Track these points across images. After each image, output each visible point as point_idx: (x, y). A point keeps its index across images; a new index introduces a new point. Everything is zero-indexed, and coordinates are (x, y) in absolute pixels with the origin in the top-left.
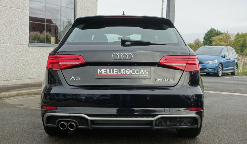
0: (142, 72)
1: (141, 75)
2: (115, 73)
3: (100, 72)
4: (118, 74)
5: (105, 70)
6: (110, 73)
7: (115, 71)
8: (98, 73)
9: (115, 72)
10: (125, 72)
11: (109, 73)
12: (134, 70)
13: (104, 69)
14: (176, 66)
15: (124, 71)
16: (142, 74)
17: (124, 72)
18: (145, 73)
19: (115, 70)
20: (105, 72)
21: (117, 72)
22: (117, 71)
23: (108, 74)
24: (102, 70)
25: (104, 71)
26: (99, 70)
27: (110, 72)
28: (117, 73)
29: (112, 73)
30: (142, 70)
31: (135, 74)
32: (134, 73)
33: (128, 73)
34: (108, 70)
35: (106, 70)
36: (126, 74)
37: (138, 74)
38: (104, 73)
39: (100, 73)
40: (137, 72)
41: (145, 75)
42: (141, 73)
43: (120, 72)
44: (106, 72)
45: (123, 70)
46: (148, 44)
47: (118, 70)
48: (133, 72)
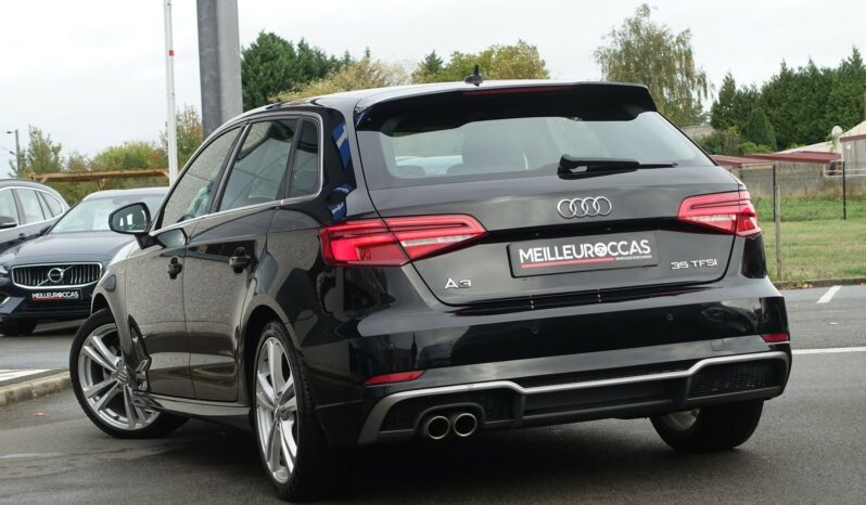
0: (635, 248)
1: (634, 258)
2: (566, 257)
3: (527, 257)
4: (575, 259)
5: (538, 252)
6: (554, 259)
7: (565, 252)
8: (522, 261)
9: (568, 255)
10: (594, 253)
11: (550, 259)
12: (615, 243)
13: (535, 249)
14: (715, 222)
15: (589, 249)
16: (636, 254)
17: (590, 252)
18: (642, 249)
19: (564, 247)
20: (538, 257)
21: (572, 254)
22: (571, 249)
23: (548, 261)
24: (530, 251)
25: (536, 255)
26: (521, 252)
27: (553, 255)
28: (571, 257)
29: (558, 258)
30: (634, 243)
31: (620, 255)
32: (617, 254)
33: (601, 255)
34: (547, 250)
35: (542, 252)
36: (596, 257)
37: (627, 253)
38: (537, 260)
39: (528, 261)
40: (625, 248)
41: (644, 254)
42: (632, 251)
43: (579, 252)
44: (543, 257)
45: (586, 245)
46: (632, 166)
47: (573, 247)
48: (614, 249)
